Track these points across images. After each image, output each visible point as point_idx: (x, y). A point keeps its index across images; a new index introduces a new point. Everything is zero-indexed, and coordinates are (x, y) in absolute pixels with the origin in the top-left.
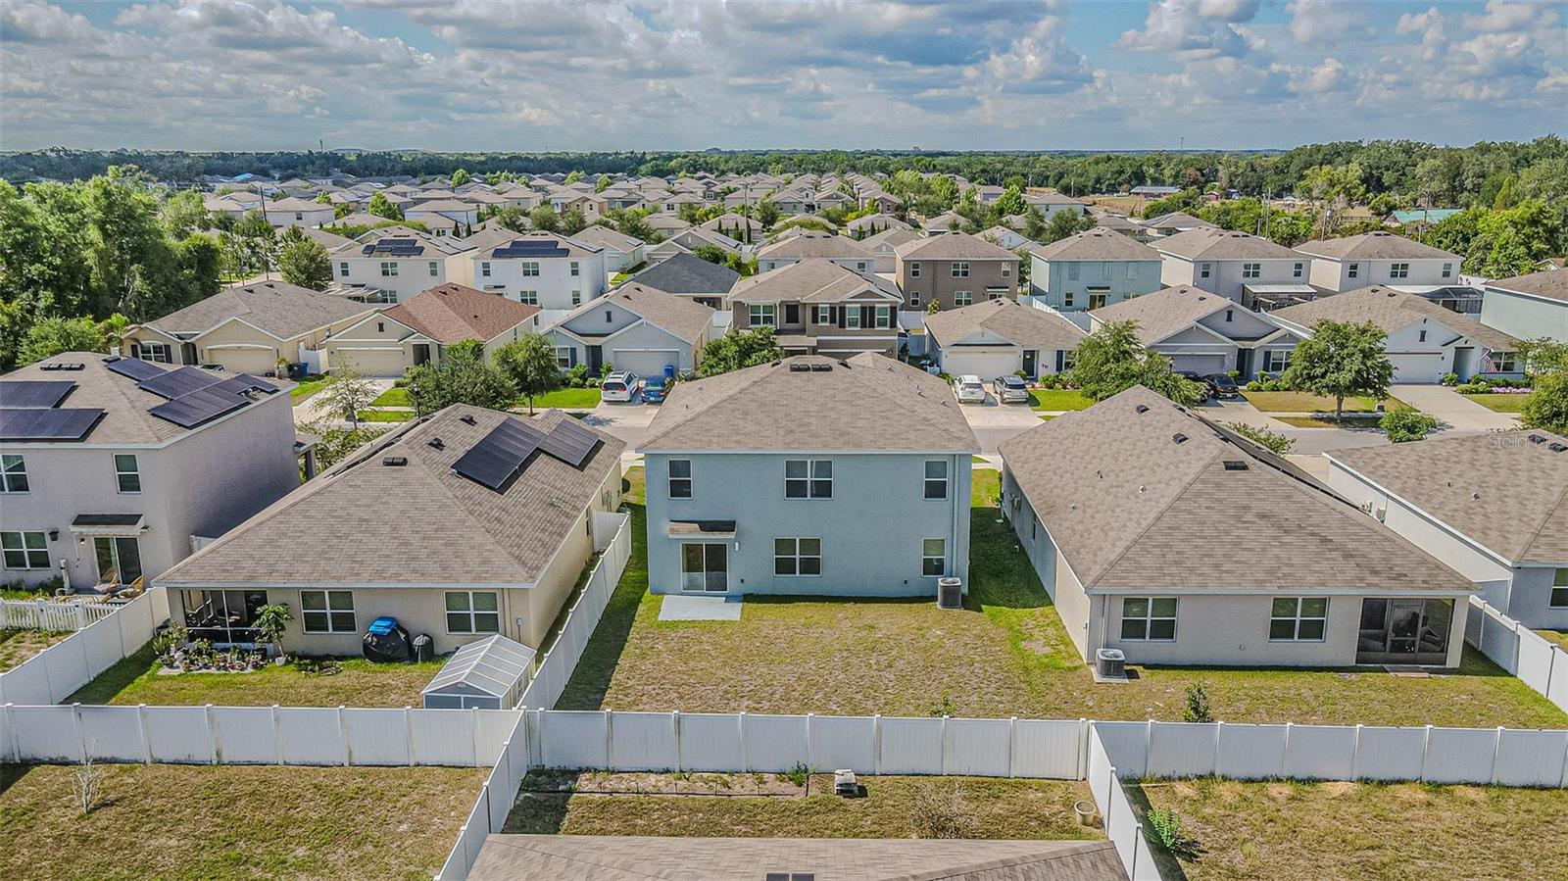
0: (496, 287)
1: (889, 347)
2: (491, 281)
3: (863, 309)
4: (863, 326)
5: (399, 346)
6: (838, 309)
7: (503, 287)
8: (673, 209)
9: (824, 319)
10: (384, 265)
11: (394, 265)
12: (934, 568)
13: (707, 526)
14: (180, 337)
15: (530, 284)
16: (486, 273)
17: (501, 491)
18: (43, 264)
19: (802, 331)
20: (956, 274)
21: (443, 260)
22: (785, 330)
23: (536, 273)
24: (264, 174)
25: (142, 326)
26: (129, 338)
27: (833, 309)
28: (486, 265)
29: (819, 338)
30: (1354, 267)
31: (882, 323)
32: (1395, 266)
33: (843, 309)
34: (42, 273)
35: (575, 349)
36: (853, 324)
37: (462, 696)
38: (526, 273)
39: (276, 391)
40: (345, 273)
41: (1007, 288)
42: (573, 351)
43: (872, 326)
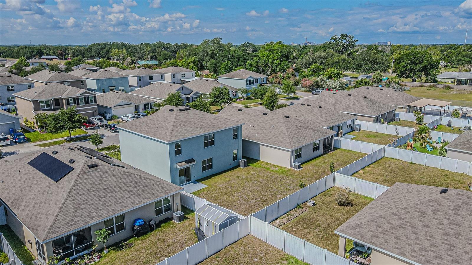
1: (96, 109)
3: (85, 98)
9: (71, 103)
12: (235, 158)
13: (187, 162)
22: (55, 109)
27: (74, 99)
30: (174, 75)
31: (92, 102)
32: (182, 74)
33: (78, 99)
36: (82, 103)
37: (229, 220)
43: (88, 103)
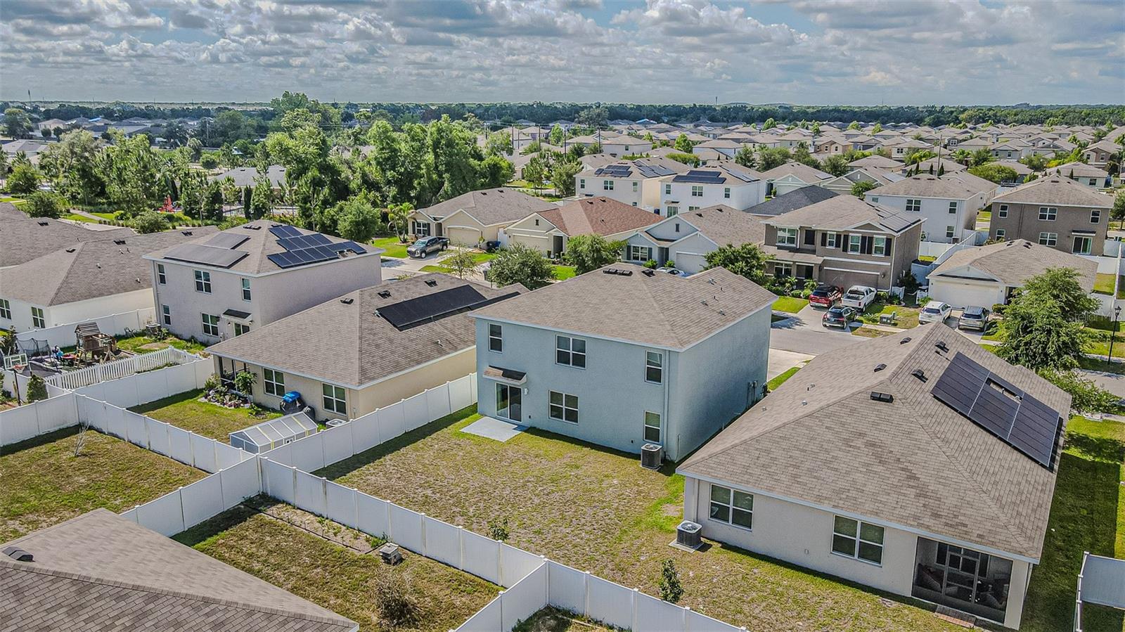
0: (673, 202)
1: (884, 271)
2: (671, 198)
3: (864, 238)
4: (863, 252)
5: (545, 236)
6: (842, 237)
7: (678, 202)
8: (902, 152)
9: (831, 244)
10: (606, 182)
11: (612, 183)
12: (652, 435)
13: (507, 374)
14: (435, 219)
15: (696, 202)
16: (668, 192)
17: (401, 329)
18: (395, 171)
19: (814, 252)
20: (1043, 217)
21: (642, 181)
22: (803, 249)
23: (701, 195)
24: (658, 120)
25: (417, 211)
26: (411, 218)
27: (838, 236)
28: (668, 186)
29: (825, 258)
31: (878, 250)
33: (846, 237)
34: (393, 177)
35: (651, 249)
36: (854, 249)
37: (245, 441)
38: (694, 194)
39: (365, 252)
40: (583, 186)
41: (1095, 232)
42: (650, 250)
43: (870, 252)
